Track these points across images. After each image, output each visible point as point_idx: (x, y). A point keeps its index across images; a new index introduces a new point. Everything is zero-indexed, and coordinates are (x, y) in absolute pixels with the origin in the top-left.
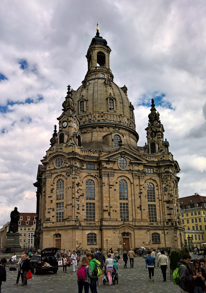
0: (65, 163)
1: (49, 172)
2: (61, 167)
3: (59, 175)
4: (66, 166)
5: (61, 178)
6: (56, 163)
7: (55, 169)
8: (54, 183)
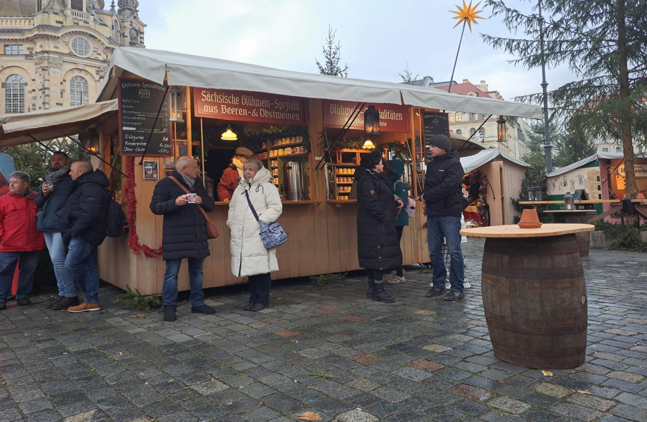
0: (96, 53)
1: (57, 56)
2: (88, 58)
3: (78, 69)
4: (96, 57)
5: (82, 74)
6: (74, 45)
7: (70, 54)
8: (65, 81)
